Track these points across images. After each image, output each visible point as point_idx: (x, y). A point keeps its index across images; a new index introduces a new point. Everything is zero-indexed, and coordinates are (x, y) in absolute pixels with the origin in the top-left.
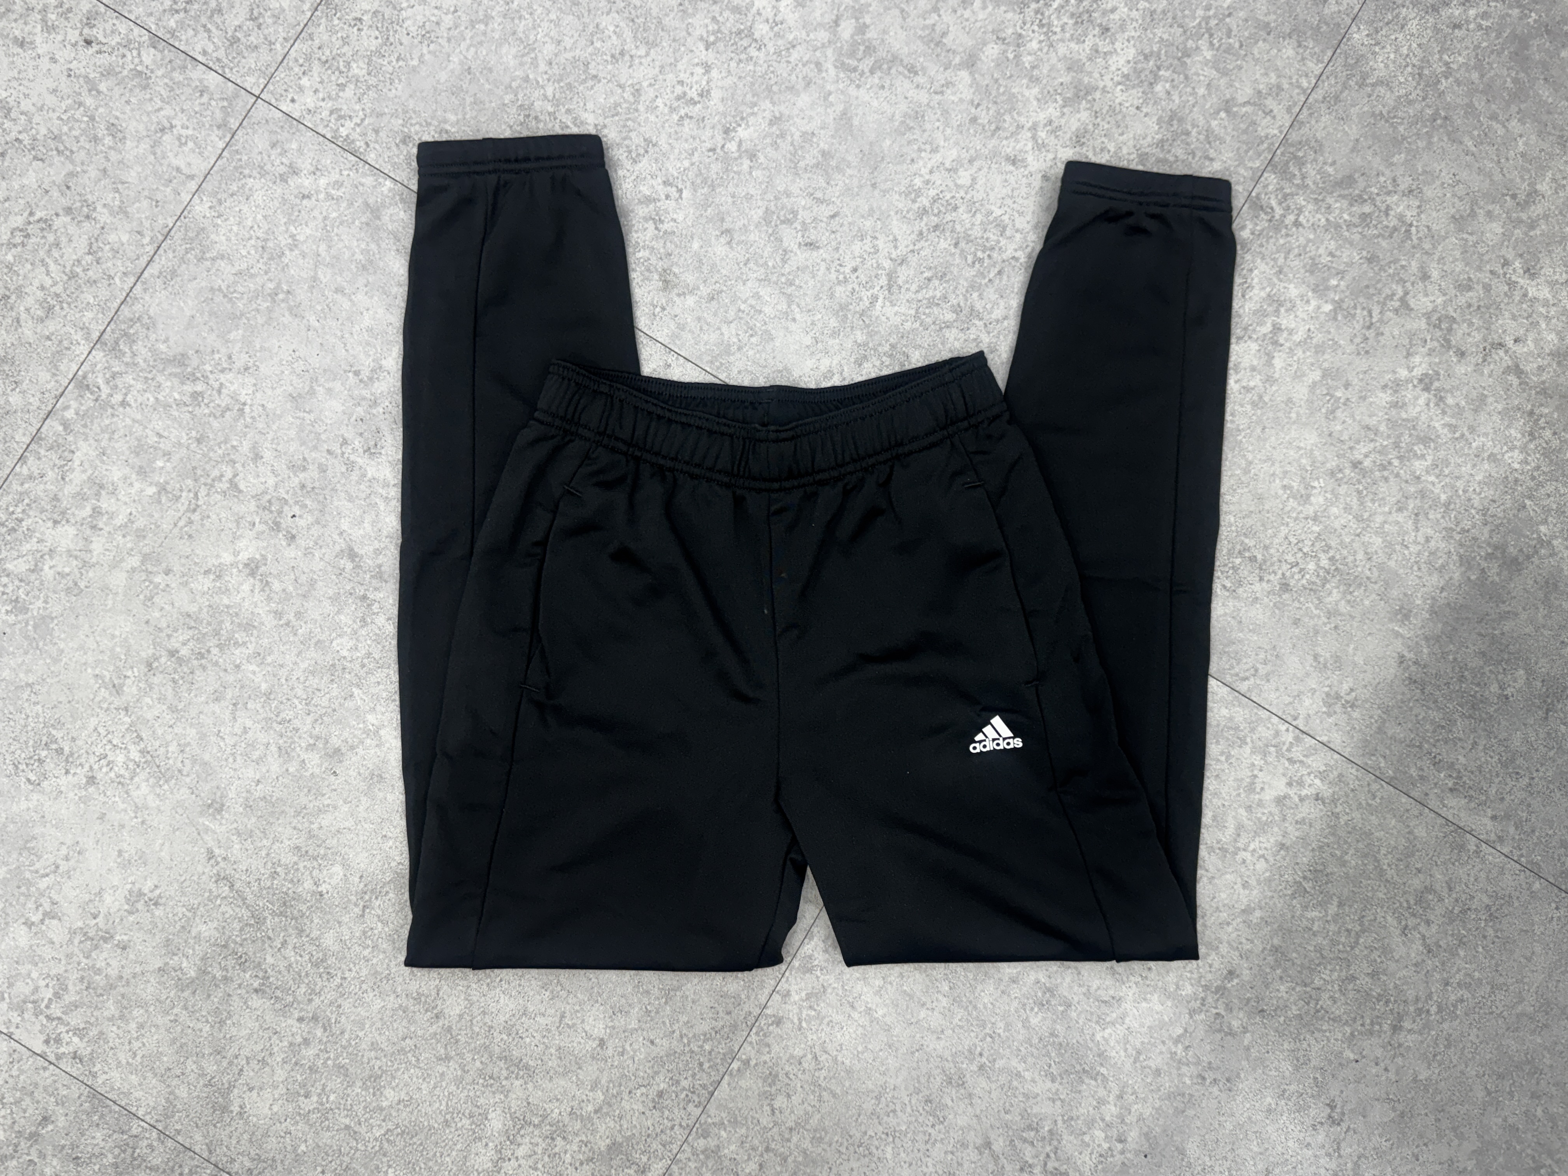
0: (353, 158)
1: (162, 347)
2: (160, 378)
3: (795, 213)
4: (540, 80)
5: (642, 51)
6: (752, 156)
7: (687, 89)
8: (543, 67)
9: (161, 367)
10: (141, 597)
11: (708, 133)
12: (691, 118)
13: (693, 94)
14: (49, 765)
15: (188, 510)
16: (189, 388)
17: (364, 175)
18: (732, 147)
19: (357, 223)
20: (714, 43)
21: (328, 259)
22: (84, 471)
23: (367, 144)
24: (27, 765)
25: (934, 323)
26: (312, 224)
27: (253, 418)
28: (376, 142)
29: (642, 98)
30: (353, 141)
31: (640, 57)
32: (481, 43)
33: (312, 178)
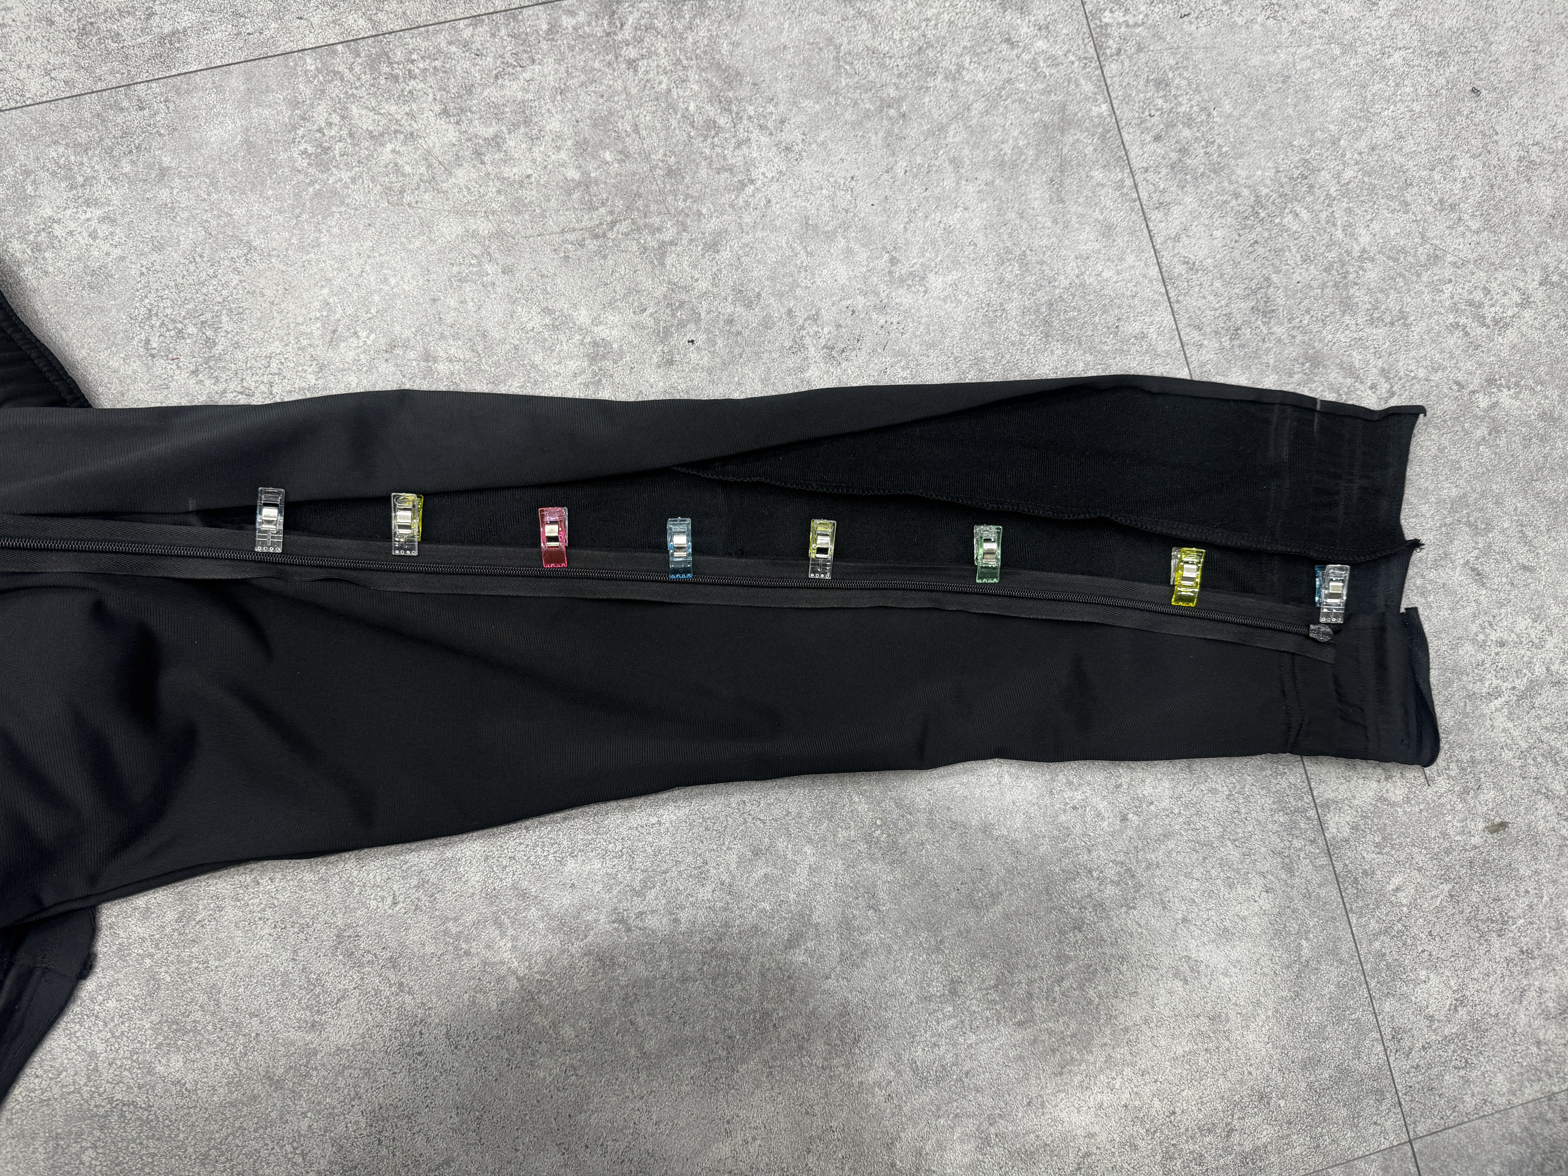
0: (1092, 51)
1: (725, 47)
2: (693, 75)
3: (1489, 527)
4: (1348, 155)
5: (1475, 225)
6: (1495, 430)
7: (1487, 303)
8: (1362, 145)
9: (705, 64)
10: (455, 269)
11: (1469, 365)
12: (1467, 334)
13: (1489, 312)
14: (184, 347)
15: (591, 230)
16: (711, 111)
17: (1088, 77)
18: (1483, 401)
19: (1037, 115)
20: (1552, 284)
21: (975, 121)
22: (525, 90)
23: (1119, 52)
24: (163, 324)
25: (1536, 778)
26: (990, 74)
27: (747, 204)
28: (1130, 58)
29: (1436, 270)
30: (1108, 36)
31: (1468, 228)
32: (1322, 65)
33: (1033, 31)
